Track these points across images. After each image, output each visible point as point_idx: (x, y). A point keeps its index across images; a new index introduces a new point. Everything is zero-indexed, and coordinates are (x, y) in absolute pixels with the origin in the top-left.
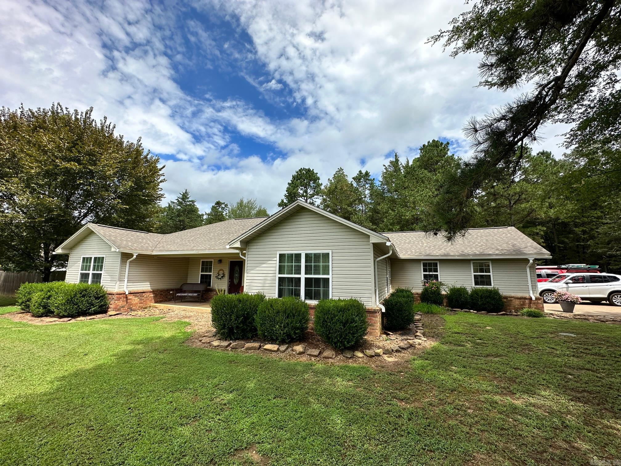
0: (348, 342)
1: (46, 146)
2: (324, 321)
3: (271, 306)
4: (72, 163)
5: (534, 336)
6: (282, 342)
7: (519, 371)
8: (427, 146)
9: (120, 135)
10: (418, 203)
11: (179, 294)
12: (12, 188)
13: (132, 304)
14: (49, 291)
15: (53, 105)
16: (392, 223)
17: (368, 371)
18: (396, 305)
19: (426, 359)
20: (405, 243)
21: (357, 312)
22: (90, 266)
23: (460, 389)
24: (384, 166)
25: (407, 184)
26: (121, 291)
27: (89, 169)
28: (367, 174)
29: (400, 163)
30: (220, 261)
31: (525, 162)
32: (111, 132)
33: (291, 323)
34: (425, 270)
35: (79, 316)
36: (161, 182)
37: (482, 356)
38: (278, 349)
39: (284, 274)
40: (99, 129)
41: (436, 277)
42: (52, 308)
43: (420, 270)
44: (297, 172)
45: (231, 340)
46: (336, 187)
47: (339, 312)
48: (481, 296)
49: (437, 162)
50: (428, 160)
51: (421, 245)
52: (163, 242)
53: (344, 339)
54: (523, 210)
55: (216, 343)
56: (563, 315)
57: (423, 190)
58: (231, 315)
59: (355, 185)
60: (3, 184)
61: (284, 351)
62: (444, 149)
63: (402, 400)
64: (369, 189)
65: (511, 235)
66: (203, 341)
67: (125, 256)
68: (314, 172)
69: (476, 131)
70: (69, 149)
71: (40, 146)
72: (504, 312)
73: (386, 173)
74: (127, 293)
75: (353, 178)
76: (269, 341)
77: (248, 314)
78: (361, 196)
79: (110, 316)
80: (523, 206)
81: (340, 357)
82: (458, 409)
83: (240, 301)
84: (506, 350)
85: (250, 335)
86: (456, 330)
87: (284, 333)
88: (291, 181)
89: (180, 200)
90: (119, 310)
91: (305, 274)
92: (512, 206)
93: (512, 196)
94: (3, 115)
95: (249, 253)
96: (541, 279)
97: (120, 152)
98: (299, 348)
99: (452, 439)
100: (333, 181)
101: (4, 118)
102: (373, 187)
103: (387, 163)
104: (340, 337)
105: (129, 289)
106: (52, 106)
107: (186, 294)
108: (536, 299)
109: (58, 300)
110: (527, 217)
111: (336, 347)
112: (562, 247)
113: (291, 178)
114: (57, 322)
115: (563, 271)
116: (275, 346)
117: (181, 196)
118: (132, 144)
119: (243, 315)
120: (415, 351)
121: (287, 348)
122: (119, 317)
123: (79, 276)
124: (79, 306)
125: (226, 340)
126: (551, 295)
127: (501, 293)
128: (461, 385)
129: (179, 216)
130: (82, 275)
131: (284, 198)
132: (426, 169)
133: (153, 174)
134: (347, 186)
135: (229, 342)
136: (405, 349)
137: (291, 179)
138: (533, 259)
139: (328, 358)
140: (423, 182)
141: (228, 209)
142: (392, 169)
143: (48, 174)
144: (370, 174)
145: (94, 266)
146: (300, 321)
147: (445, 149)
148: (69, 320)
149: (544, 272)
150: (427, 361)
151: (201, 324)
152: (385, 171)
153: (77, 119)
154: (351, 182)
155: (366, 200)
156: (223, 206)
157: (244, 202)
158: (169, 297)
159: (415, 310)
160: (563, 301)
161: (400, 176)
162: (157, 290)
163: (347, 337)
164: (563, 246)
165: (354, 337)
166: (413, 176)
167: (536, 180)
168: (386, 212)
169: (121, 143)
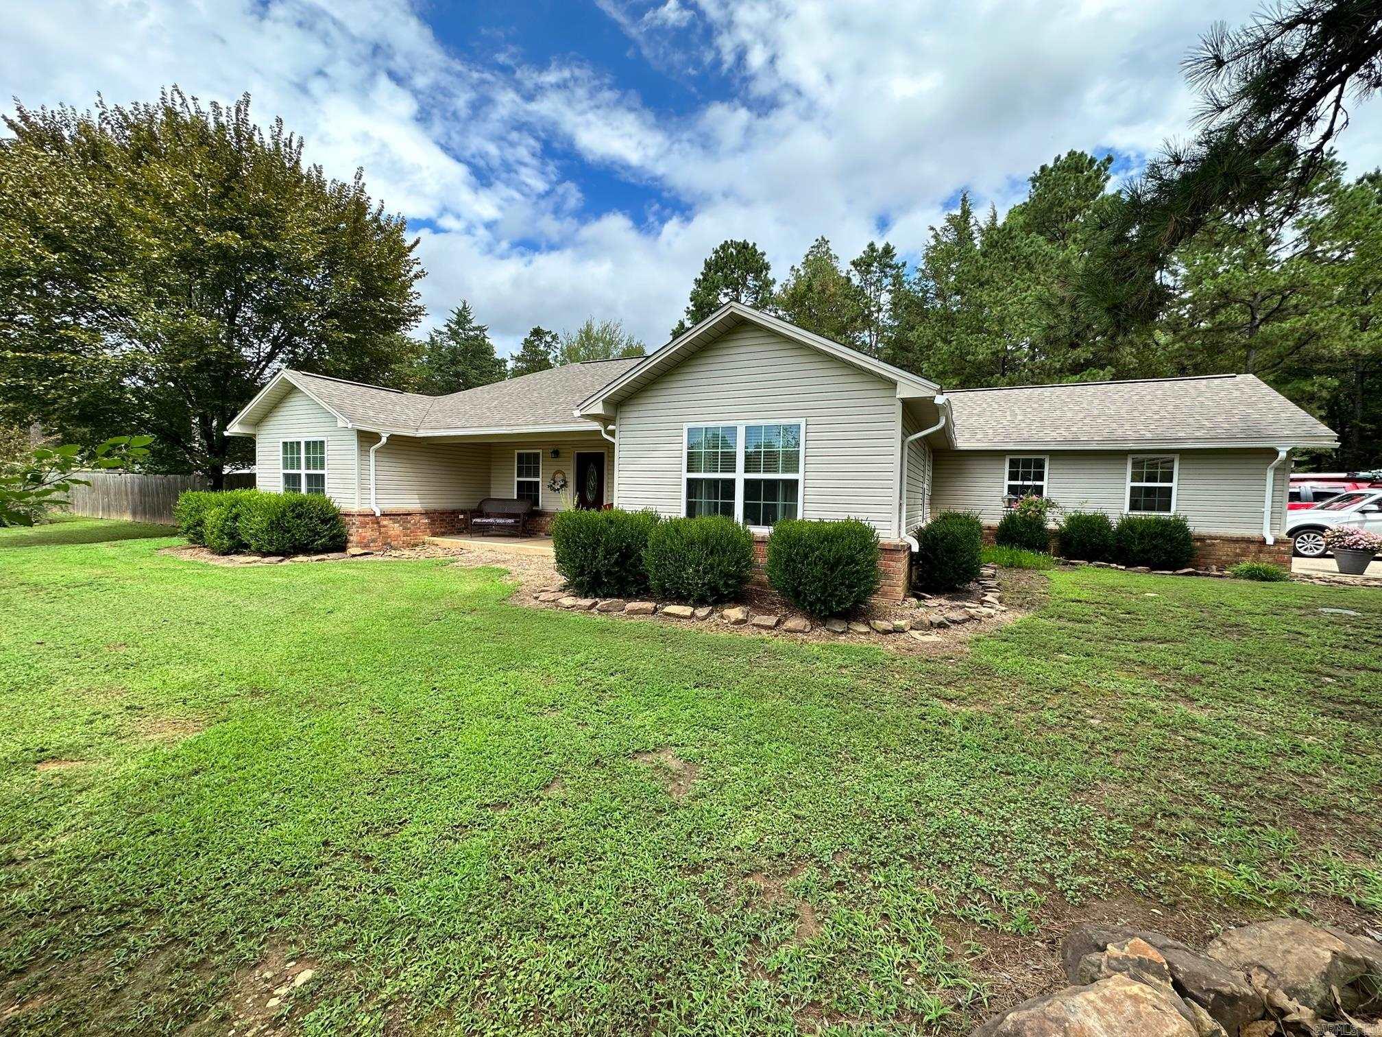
0: (839, 603)
1: (169, 195)
2: (790, 559)
3: (677, 531)
4: (229, 233)
5: (1258, 611)
6: (701, 602)
7: (1211, 666)
8: (1052, 170)
9: (315, 165)
10: (1012, 320)
11: (478, 520)
12: (121, 294)
13: (390, 537)
14: (234, 506)
15: (163, 93)
16: (942, 373)
17: (880, 654)
18: (942, 540)
19: (1005, 641)
20: (971, 415)
21: (860, 543)
22: (299, 459)
23: (1076, 689)
24: (932, 229)
25: (987, 273)
26: (365, 508)
27: (265, 248)
28: (888, 251)
29: (972, 221)
30: (556, 454)
31: (1319, 204)
32: (294, 156)
33: (718, 565)
34: (1013, 476)
35: (296, 554)
36: (416, 276)
37: (1129, 640)
38: (693, 615)
39: (699, 471)
40: (269, 149)
41: (1039, 491)
42: (245, 538)
43: (1001, 476)
44: (717, 252)
45: (596, 597)
46: (810, 288)
47: (822, 543)
48: (1141, 534)
49: (1074, 212)
50: (1050, 209)
51: (1009, 418)
52: (434, 412)
53: (829, 595)
54: (1285, 337)
55: (568, 601)
56: (1335, 579)
57: (1029, 286)
58: (594, 549)
59: (856, 280)
60: (103, 287)
61: (704, 619)
62: (1098, 173)
63: (951, 700)
64: (890, 292)
65: (1243, 393)
66: (541, 598)
67: (367, 438)
68: (756, 251)
69: (1220, 63)
70: (217, 202)
71: (158, 197)
72: (1191, 570)
73: (935, 248)
74: (378, 514)
75: (853, 263)
76: (674, 599)
77: (628, 546)
78: (869, 308)
79: (354, 556)
80: (1286, 325)
81: (821, 631)
82: (1068, 718)
83: (611, 522)
84: (1187, 631)
85: (633, 590)
86: (1073, 596)
87: (704, 584)
88: (702, 274)
89: (453, 326)
90: (366, 546)
91: (745, 472)
92: (1258, 326)
93: (1263, 299)
94: (67, 126)
95: (623, 428)
96: (1298, 503)
97: (322, 207)
98: (736, 613)
99: (1053, 759)
100: (802, 273)
101: (68, 133)
102: (901, 284)
103: (940, 222)
104: (823, 594)
105: (381, 506)
106: (161, 96)
107: (491, 520)
108: (1276, 542)
109: (253, 525)
110: (1292, 353)
111: (813, 612)
112: (1371, 430)
113: (702, 268)
114: (260, 564)
115: (1358, 484)
116: (686, 608)
117: (455, 317)
118: (344, 185)
119: (620, 550)
120: (980, 628)
121: (711, 613)
122: (370, 558)
123: (282, 479)
124: (293, 535)
125: (586, 597)
126: (1314, 537)
127: (1191, 529)
128: (1078, 683)
129: (454, 362)
130: (287, 476)
131: (684, 316)
132: (1041, 233)
133: (397, 259)
134: (836, 284)
135: (593, 601)
136: (959, 623)
137: (702, 270)
138: (1288, 449)
139: (795, 631)
140: (1030, 267)
141: (559, 346)
142: (949, 237)
143: (186, 262)
144: (895, 251)
145: (308, 459)
146: (738, 563)
147: (1098, 177)
148: (281, 561)
149: (1307, 488)
150: (1006, 644)
151: (530, 572)
152: (933, 242)
153: (221, 127)
154: (848, 273)
155: (881, 317)
156: (549, 339)
157: (595, 330)
158: (458, 525)
159: (984, 558)
160: (1345, 548)
161: (972, 254)
162: (435, 512)
163: (837, 593)
164: (1373, 427)
165: (851, 593)
166: (1006, 252)
167: (1337, 253)
168: (929, 347)
169: (321, 184)
